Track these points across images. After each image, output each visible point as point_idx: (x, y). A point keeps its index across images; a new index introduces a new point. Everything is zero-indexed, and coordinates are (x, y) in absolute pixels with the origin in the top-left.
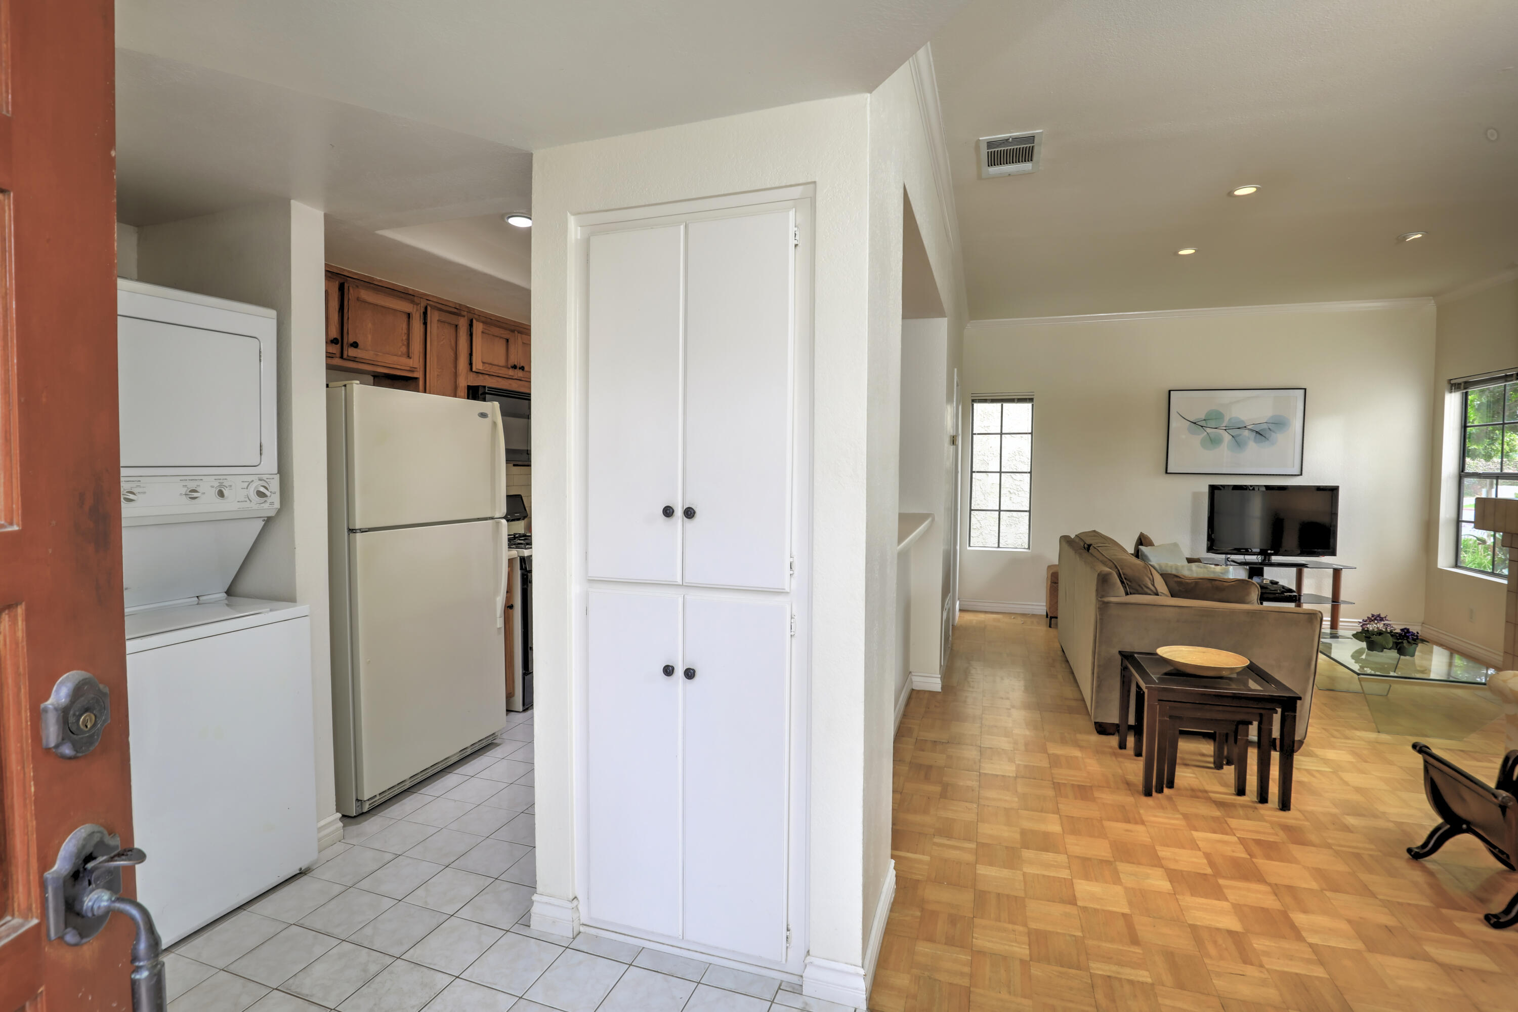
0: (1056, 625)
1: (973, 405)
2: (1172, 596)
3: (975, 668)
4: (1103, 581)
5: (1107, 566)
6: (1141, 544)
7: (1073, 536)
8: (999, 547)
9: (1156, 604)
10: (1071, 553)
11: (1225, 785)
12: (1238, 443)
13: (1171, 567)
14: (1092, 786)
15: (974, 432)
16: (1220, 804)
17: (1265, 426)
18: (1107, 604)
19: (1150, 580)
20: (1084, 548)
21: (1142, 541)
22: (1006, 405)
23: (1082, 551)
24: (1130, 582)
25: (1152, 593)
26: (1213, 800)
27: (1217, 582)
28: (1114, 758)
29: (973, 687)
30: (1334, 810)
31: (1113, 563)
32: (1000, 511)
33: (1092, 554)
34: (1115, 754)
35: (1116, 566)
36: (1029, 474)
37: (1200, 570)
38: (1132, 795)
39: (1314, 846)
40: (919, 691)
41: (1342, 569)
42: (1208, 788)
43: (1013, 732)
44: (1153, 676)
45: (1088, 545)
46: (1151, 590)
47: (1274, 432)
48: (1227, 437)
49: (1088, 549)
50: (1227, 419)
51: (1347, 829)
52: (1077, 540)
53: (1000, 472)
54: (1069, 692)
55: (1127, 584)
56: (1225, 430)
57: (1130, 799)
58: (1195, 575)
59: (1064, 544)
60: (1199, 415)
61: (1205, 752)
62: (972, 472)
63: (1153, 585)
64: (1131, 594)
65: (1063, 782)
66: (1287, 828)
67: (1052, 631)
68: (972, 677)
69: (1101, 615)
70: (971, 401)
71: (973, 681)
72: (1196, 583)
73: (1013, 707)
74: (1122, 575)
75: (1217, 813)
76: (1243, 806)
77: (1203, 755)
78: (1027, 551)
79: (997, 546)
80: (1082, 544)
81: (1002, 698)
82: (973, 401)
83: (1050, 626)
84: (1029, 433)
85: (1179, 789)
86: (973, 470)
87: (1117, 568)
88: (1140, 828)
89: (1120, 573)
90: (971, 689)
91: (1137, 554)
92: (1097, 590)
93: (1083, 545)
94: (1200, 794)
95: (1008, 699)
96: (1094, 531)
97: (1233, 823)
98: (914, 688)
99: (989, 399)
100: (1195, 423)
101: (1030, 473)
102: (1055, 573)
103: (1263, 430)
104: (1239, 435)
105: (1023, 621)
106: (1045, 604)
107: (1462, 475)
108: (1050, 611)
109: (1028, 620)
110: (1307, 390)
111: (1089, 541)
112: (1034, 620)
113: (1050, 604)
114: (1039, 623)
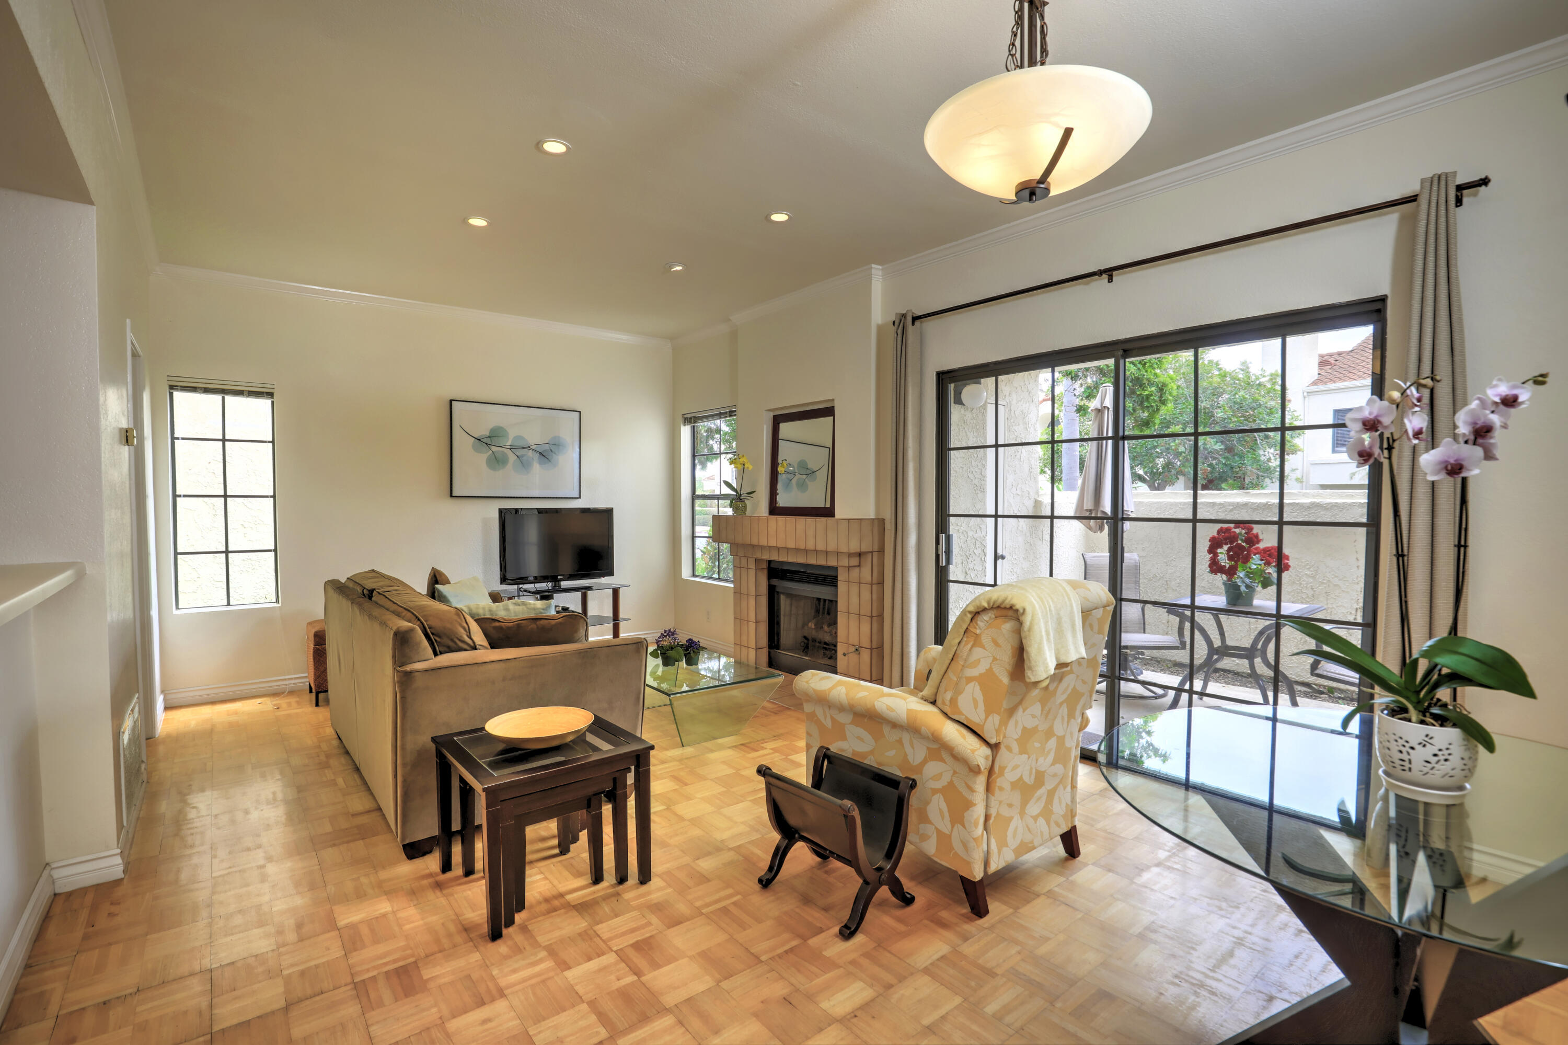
0: (327, 702)
1: (171, 395)
2: (492, 647)
3: (194, 807)
4: (402, 640)
5: (403, 618)
6: (437, 582)
7: (343, 580)
8: (229, 604)
9: (475, 662)
10: (345, 603)
11: (578, 874)
12: (524, 464)
13: (484, 609)
14: (415, 962)
15: (176, 436)
16: (582, 908)
17: (547, 447)
18: (408, 675)
19: (464, 629)
20: (364, 595)
21: (436, 578)
22: (229, 399)
23: (361, 599)
24: (440, 637)
25: (468, 648)
26: (573, 904)
27: (543, 621)
28: (438, 893)
29: (192, 846)
30: (687, 859)
31: (413, 614)
32: (227, 552)
33: (376, 603)
34: (439, 886)
35: (417, 617)
36: (272, 499)
37: (519, 609)
38: (475, 947)
39: (688, 920)
40: (70, 894)
41: (619, 588)
42: (562, 888)
43: (274, 909)
44: (480, 762)
45: (369, 591)
46: (468, 644)
47: (554, 453)
48: (512, 458)
49: (370, 597)
50: (511, 437)
51: (703, 879)
52: (351, 585)
53: (225, 496)
54: (359, 803)
55: (436, 640)
56: (510, 449)
57: (476, 957)
58: (513, 617)
59: (331, 592)
60: (483, 432)
61: (544, 833)
62: (175, 496)
63: (470, 637)
64: (441, 653)
65: (371, 974)
66: (657, 908)
67: (323, 713)
68: (190, 826)
69: (403, 691)
70: (167, 387)
71: (192, 834)
72: (519, 626)
73: (270, 859)
74: (428, 630)
75: (581, 924)
76: (606, 898)
77: (544, 839)
78: (276, 605)
79: (226, 603)
80: (359, 590)
81: (249, 849)
82: (172, 387)
83: (317, 705)
84: (269, 442)
85: (531, 907)
86: (178, 493)
87: (419, 620)
88: (500, 1006)
89: (424, 626)
90: (188, 852)
91: (433, 594)
92: (394, 656)
93: (360, 592)
94: (556, 903)
95: (259, 847)
96: (373, 571)
97: (604, 929)
98: (58, 891)
99: (201, 388)
100: (480, 440)
101: (274, 496)
102: (320, 631)
103: (545, 451)
104: (523, 456)
105: (275, 705)
106: (306, 675)
107: (694, 497)
108: (315, 680)
109: (282, 702)
110: (580, 412)
111: (370, 585)
112: (293, 700)
113: (315, 674)
114: (298, 699)
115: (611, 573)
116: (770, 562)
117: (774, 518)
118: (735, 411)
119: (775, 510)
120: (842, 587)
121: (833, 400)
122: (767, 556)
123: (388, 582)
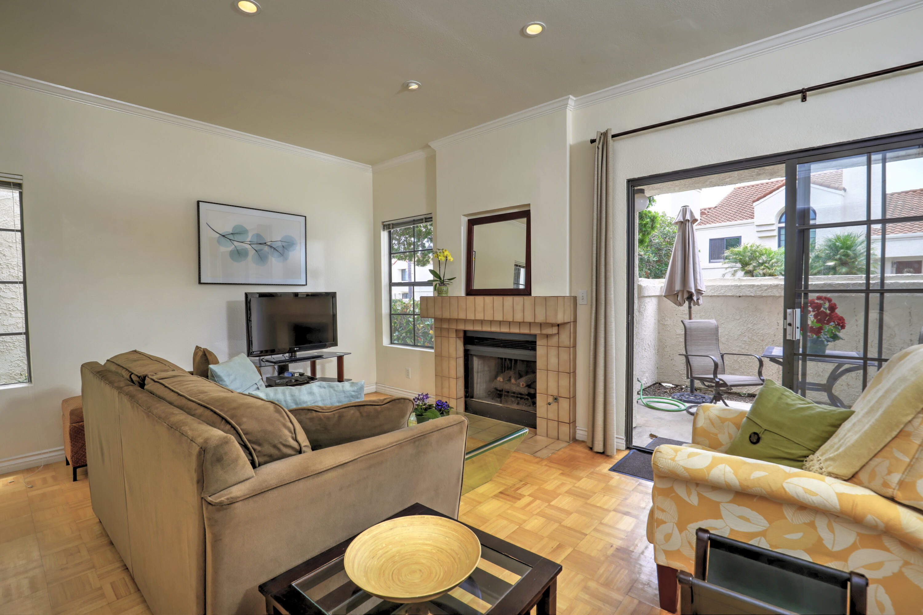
2: (317, 449)
4: (214, 461)
5: (202, 419)
10: (110, 391)
12: (261, 258)
17: (280, 245)
18: (226, 508)
19: (290, 432)
20: (133, 382)
21: (208, 357)
23: (130, 388)
24: (260, 445)
25: (293, 453)
27: (367, 408)
31: (212, 410)
33: (152, 393)
35: (223, 418)
36: (21, 285)
41: (344, 355)
45: (138, 377)
46: (290, 448)
47: (286, 249)
48: (251, 252)
49: (142, 385)
50: (251, 234)
55: (255, 450)
56: (250, 244)
59: (89, 374)
60: (228, 229)
63: (295, 439)
64: (262, 466)
67: (81, 490)
69: (218, 532)
72: (340, 415)
74: (241, 435)
78: (27, 386)
80: (126, 375)
83: (75, 479)
84: (17, 229)
87: (226, 421)
89: (238, 432)
92: (201, 481)
93: (128, 377)
96: (135, 351)
100: (224, 236)
101: (23, 282)
102: (76, 410)
103: (278, 247)
104: (261, 250)
105: (28, 483)
106: (63, 447)
107: (391, 284)
108: (72, 457)
109: (36, 478)
110: (305, 217)
111: (139, 370)
112: (48, 475)
113: (72, 451)
114: (54, 474)
115: (335, 344)
116: (465, 332)
117: (471, 298)
118: (431, 218)
119: (470, 292)
120: (540, 351)
121: (529, 205)
122: (462, 327)
123: (158, 366)
